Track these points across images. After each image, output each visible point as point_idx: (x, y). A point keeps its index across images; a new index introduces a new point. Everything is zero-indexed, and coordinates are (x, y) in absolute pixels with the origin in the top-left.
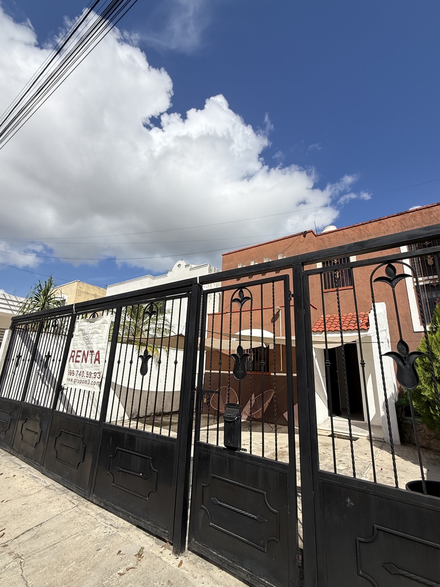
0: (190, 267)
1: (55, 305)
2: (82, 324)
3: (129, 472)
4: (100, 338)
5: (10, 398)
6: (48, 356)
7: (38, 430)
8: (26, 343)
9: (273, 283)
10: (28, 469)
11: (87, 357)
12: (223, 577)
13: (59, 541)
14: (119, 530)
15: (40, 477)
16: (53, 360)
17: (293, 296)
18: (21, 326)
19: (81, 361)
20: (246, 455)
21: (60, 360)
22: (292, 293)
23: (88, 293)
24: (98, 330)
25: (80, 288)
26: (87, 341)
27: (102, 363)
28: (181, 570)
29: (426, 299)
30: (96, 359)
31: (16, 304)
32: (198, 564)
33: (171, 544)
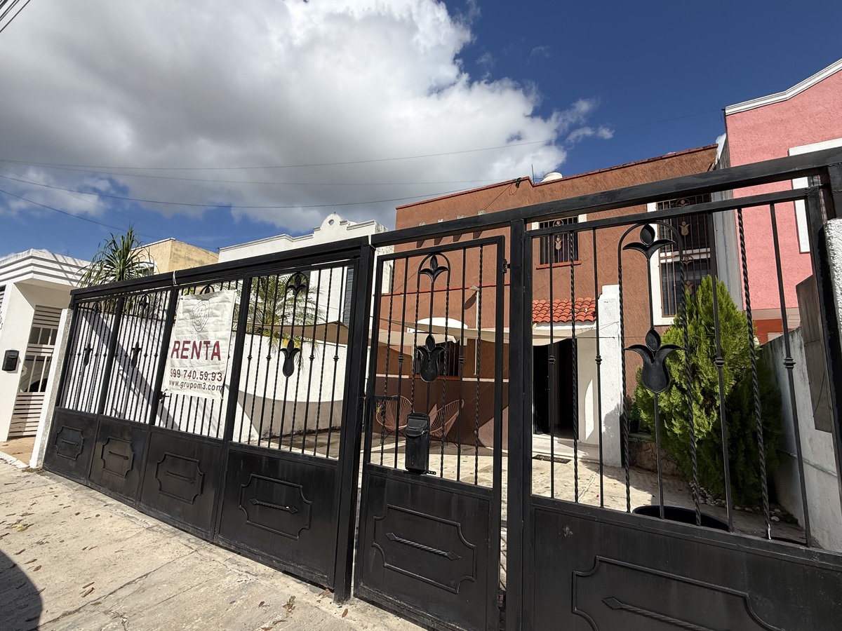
0: (347, 225)
1: (141, 275)
2: (189, 302)
3: (270, 505)
4: (219, 323)
5: (79, 409)
6: (137, 350)
7: (129, 453)
8: (99, 330)
9: (482, 247)
10: (118, 507)
11: (200, 350)
12: (401, 625)
13: (175, 594)
14: (258, 577)
15: (136, 517)
16: (146, 355)
17: (509, 266)
18: (87, 304)
19: (190, 357)
20: (435, 479)
21: (156, 356)
22: (509, 263)
23: (189, 259)
24: (214, 311)
25: (177, 250)
26: (200, 327)
27: (224, 359)
28: (346, 620)
29: (673, 282)
30: (214, 354)
31: (75, 270)
32: (368, 612)
33: (332, 591)
